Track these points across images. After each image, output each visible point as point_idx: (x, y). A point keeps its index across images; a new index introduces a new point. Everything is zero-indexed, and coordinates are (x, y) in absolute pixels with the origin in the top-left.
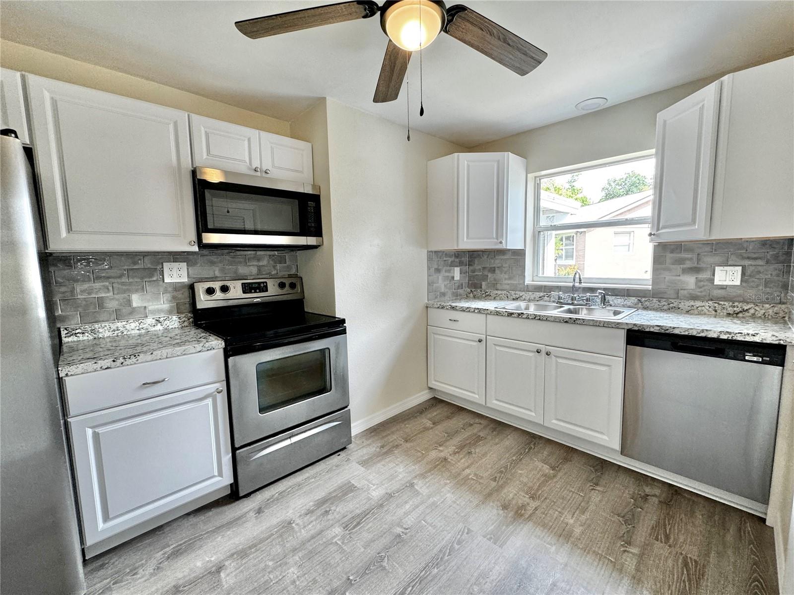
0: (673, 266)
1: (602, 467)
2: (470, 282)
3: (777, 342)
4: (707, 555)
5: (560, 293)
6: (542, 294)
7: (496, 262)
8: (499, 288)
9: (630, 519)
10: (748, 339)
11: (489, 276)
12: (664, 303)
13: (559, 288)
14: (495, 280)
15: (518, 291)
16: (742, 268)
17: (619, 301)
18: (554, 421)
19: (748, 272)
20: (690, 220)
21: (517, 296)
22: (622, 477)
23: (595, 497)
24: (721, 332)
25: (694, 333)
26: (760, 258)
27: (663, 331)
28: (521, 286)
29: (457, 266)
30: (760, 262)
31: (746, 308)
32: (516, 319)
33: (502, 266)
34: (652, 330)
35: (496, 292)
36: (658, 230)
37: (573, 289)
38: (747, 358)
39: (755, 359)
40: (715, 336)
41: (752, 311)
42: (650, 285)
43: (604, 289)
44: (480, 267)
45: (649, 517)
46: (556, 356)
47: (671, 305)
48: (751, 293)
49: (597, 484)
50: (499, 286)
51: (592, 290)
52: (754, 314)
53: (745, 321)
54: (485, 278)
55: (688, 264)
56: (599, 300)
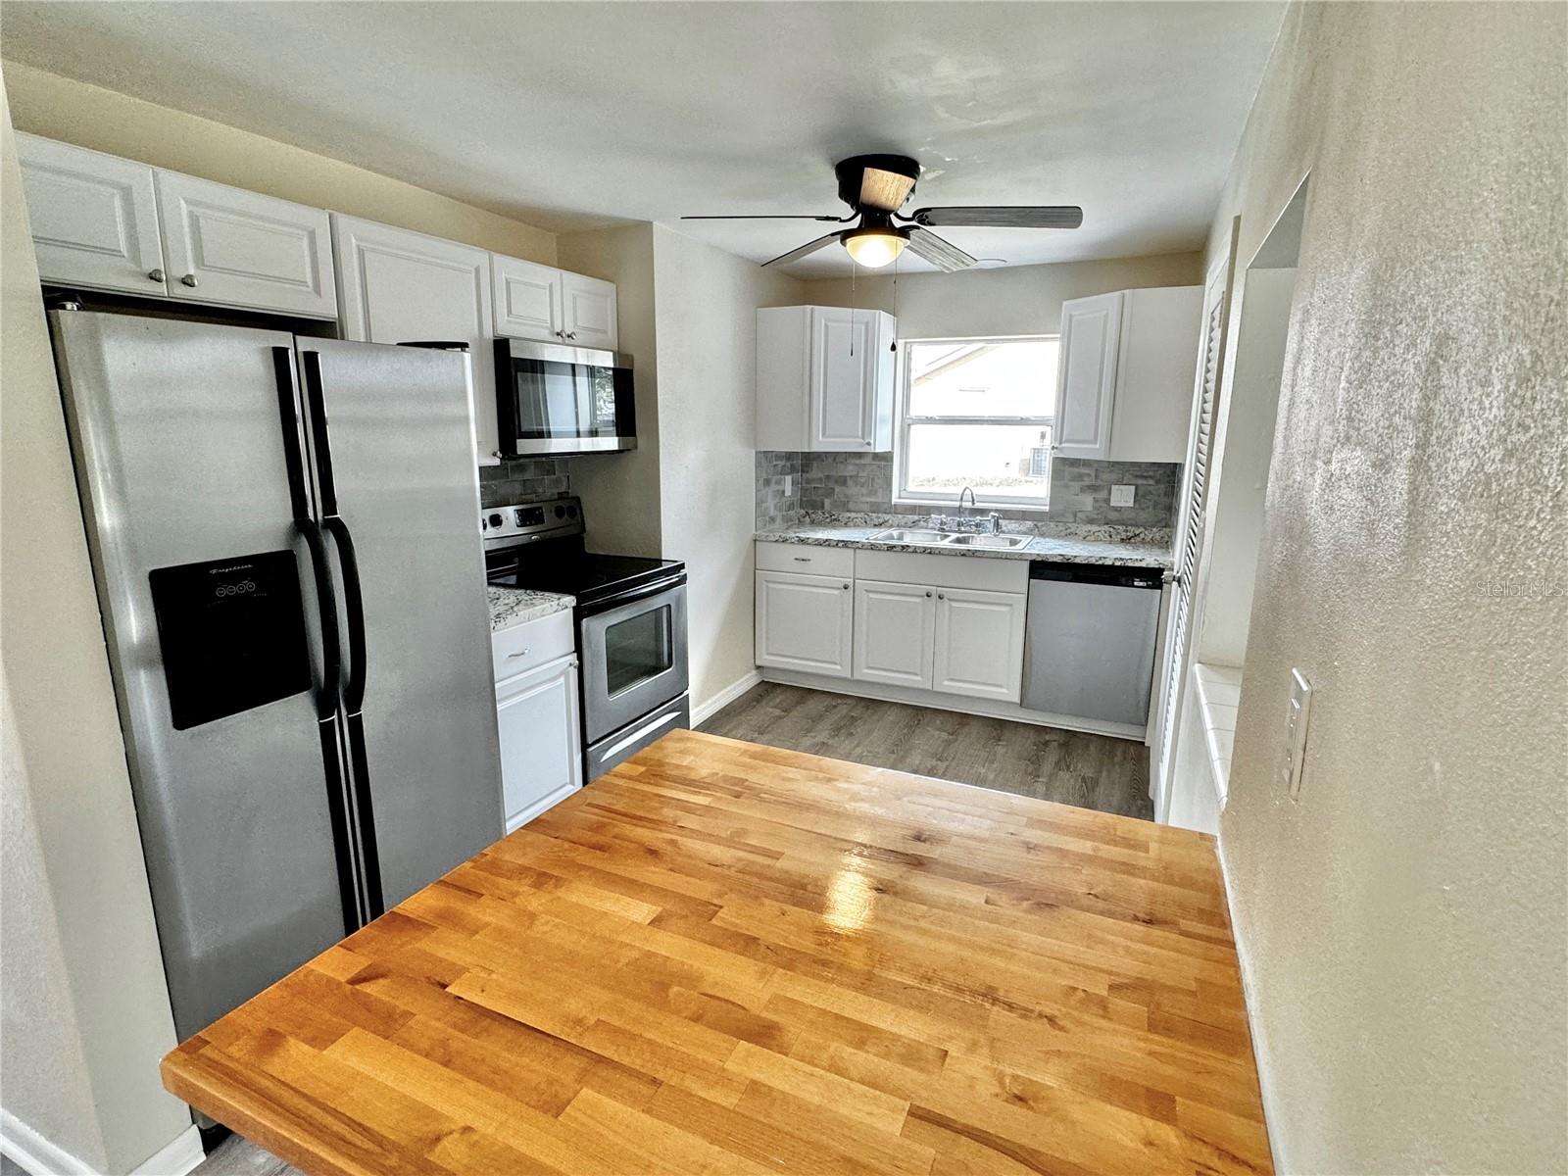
0: (1072, 483)
1: (1000, 726)
2: (804, 499)
3: (1157, 566)
4: (1101, 772)
5: (944, 516)
6: (916, 518)
7: (849, 470)
8: (852, 509)
9: (1036, 761)
10: (1137, 564)
11: (837, 490)
12: (1061, 528)
13: (939, 510)
14: (846, 496)
15: (882, 511)
16: (1136, 489)
17: (1013, 525)
18: (946, 683)
19: (1140, 493)
20: (1092, 438)
21: (881, 521)
22: (1021, 730)
23: (1000, 750)
24: (1115, 559)
25: (1093, 561)
26: (1151, 477)
27: (1065, 561)
28: (886, 506)
29: (788, 474)
30: (1152, 482)
31: (1137, 533)
32: (898, 554)
33: (857, 476)
34: (1055, 560)
35: (849, 515)
36: (1061, 443)
37: (960, 511)
38: (1135, 583)
39: (1141, 584)
40: (1110, 563)
41: (1142, 536)
42: (1046, 505)
43: (996, 511)
44: (821, 475)
45: (1052, 757)
46: (949, 600)
47: (1069, 531)
48: (1143, 516)
49: (999, 740)
50: (851, 506)
51: (983, 512)
52: (1143, 539)
53: (1135, 546)
54: (830, 493)
55: (1087, 482)
56: (990, 526)
